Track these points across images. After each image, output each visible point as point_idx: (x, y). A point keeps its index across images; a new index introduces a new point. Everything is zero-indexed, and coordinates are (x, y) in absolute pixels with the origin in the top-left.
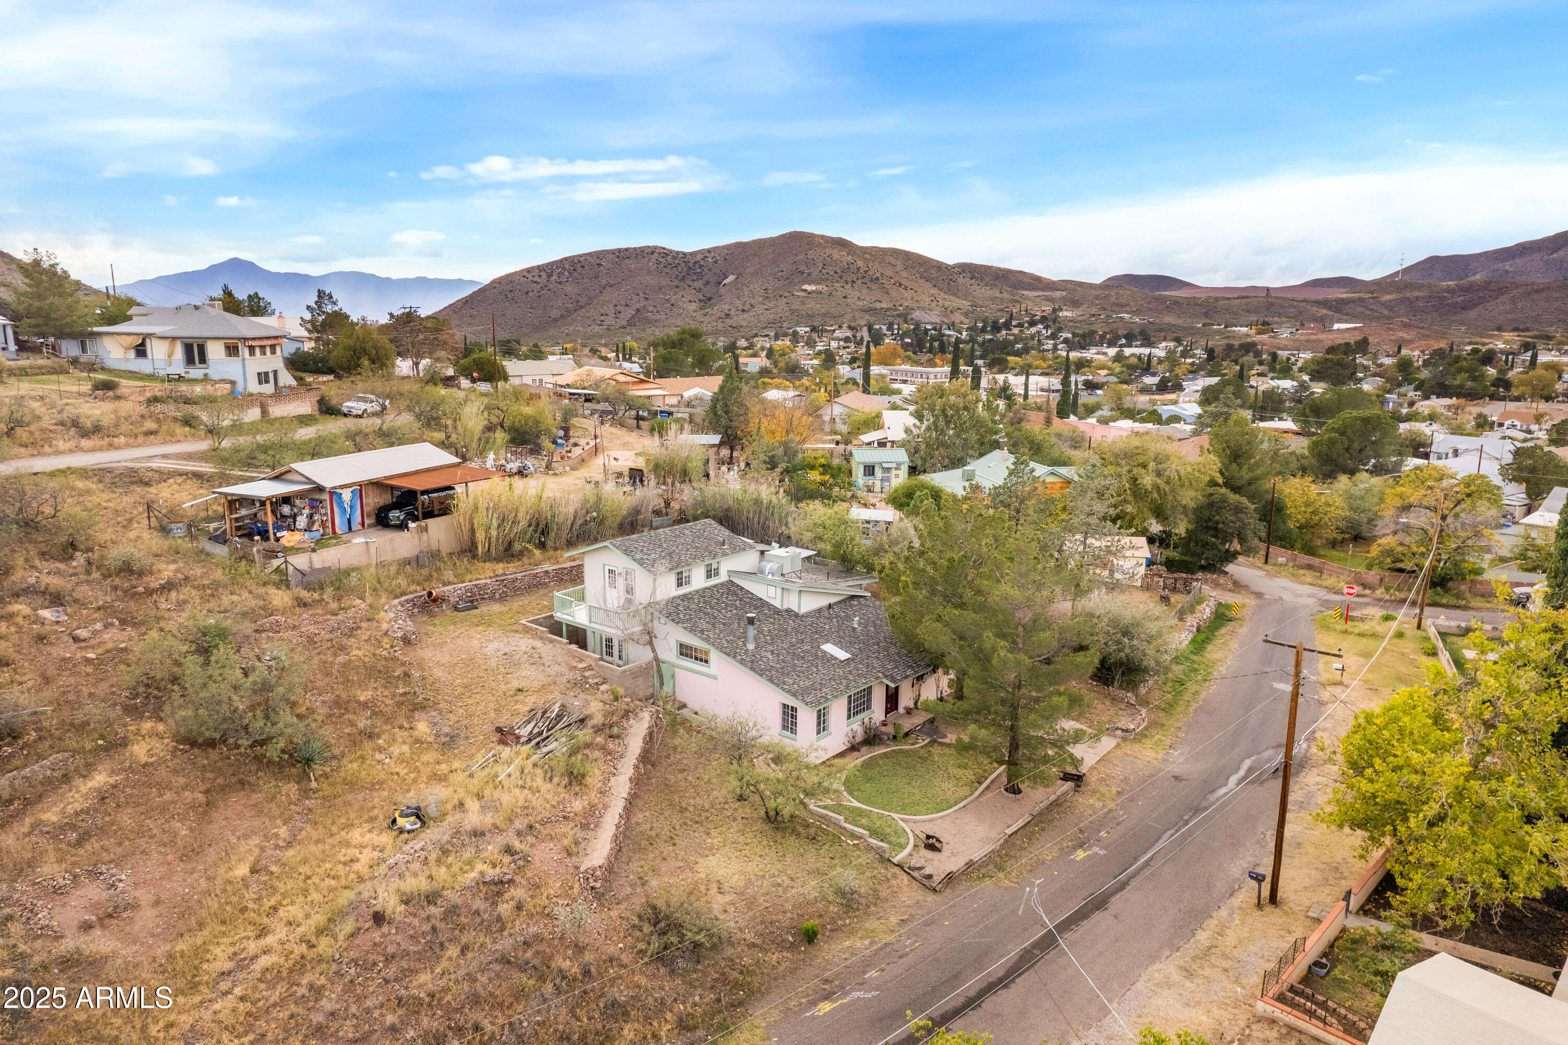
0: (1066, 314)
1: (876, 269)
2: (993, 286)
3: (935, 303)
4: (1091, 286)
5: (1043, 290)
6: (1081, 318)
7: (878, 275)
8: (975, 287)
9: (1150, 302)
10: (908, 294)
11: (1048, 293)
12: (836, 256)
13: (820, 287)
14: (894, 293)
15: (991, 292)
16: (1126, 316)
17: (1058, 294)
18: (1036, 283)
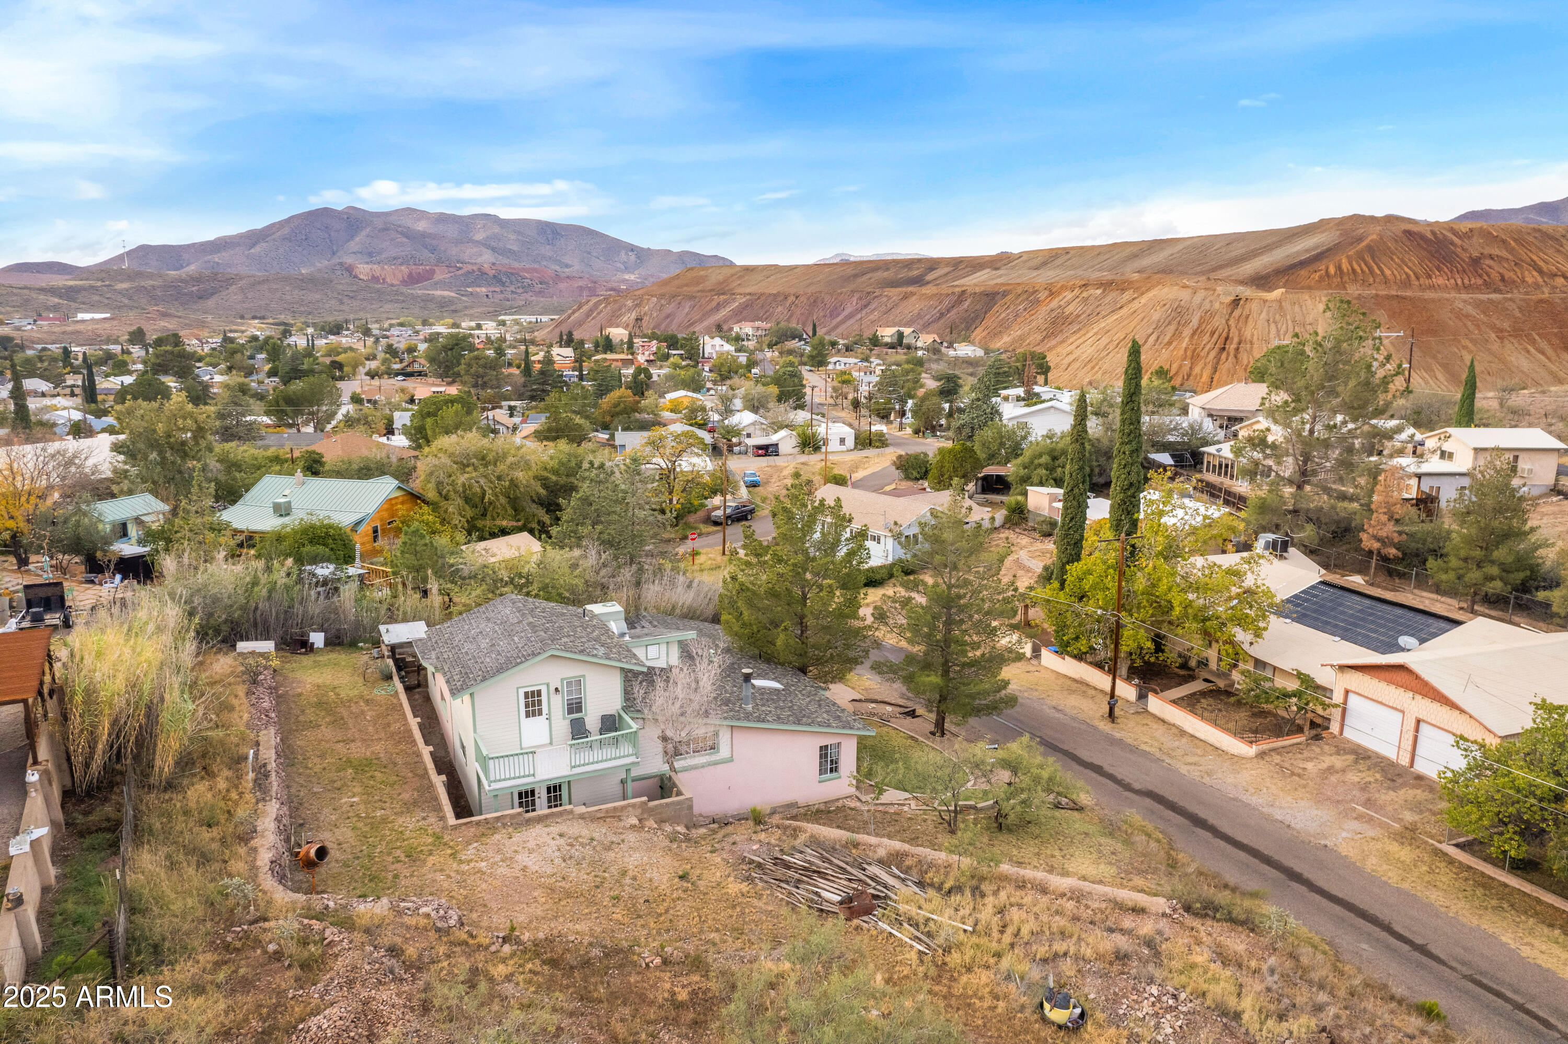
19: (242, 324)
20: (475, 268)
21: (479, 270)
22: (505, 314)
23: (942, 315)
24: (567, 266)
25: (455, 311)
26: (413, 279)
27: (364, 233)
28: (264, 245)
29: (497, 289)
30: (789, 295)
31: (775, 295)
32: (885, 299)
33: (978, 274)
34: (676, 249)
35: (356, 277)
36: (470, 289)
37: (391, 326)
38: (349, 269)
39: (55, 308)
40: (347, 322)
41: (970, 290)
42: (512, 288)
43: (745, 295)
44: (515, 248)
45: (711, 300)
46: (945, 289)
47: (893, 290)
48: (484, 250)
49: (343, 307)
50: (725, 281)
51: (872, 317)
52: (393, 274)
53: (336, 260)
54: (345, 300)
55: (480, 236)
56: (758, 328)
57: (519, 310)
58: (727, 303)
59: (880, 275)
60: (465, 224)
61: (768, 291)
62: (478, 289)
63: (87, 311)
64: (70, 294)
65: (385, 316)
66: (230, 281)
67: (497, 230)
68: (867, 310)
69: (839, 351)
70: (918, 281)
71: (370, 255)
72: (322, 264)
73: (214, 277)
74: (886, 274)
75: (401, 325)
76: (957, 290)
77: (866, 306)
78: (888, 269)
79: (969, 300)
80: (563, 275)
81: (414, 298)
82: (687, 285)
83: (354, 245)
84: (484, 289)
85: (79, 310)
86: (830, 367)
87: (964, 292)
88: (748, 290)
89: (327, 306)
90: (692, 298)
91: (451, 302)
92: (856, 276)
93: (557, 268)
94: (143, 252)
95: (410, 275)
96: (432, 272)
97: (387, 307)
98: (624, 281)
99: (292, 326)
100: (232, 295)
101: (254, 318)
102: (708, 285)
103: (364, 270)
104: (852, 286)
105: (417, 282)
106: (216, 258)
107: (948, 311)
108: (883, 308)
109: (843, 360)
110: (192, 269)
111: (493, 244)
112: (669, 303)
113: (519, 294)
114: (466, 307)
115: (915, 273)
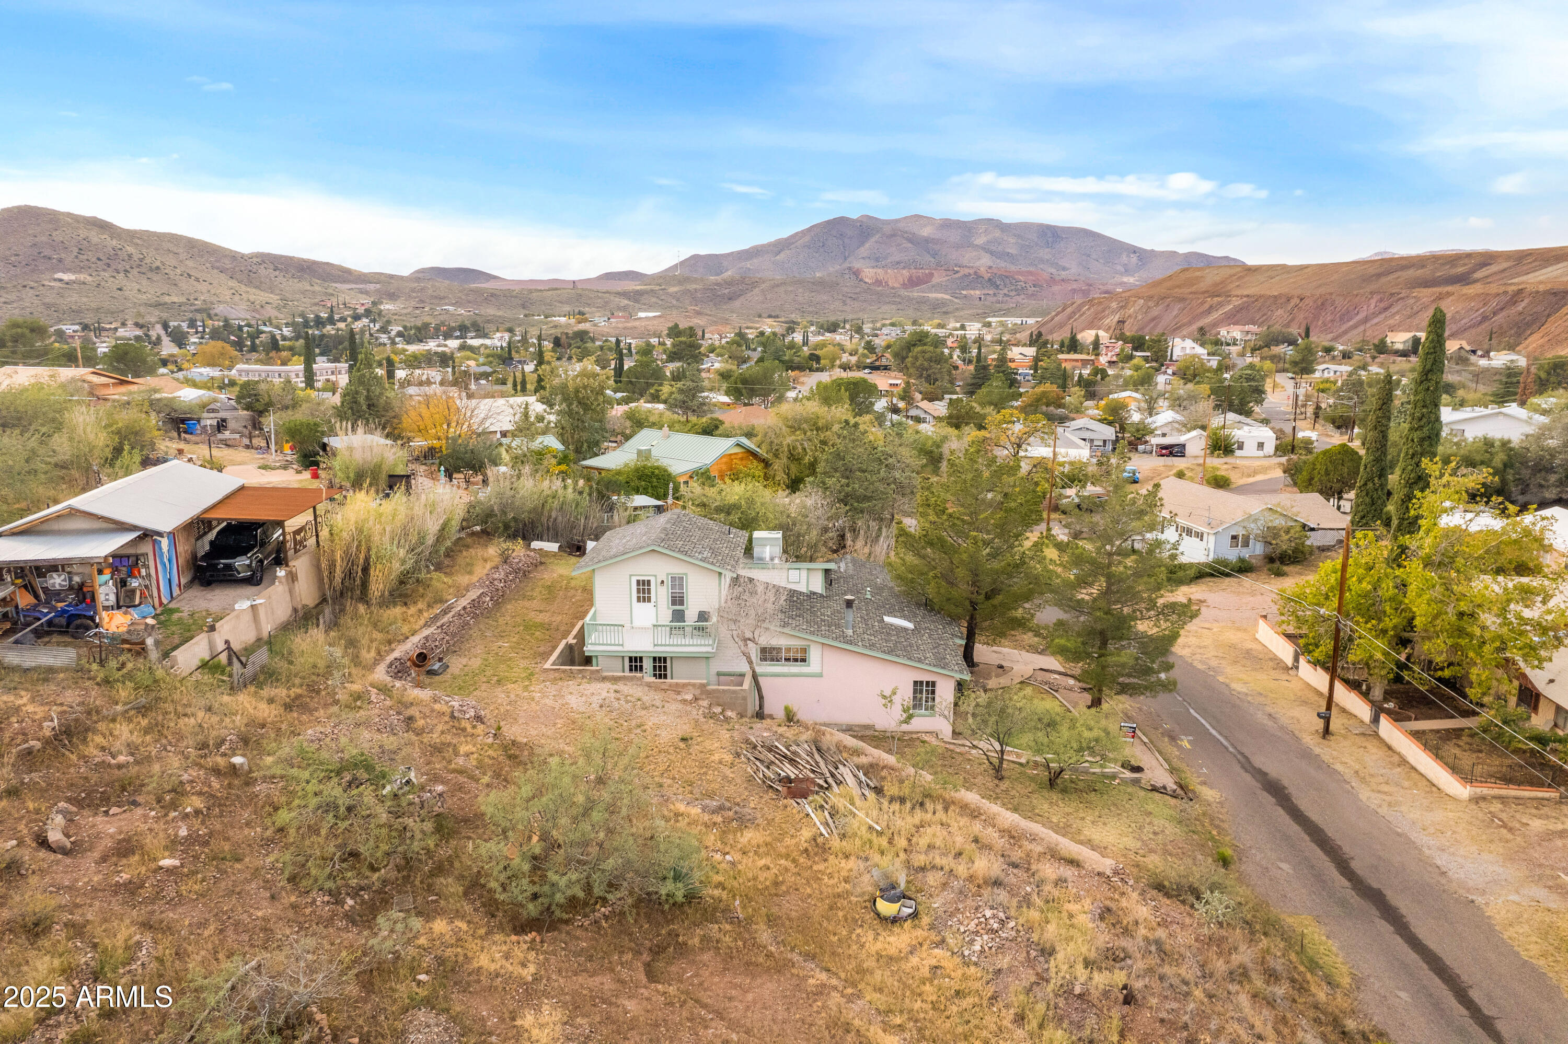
0: (387, 306)
1: (153, 258)
2: (300, 279)
3: (237, 298)
4: (402, 278)
5: (356, 283)
6: (405, 311)
7: (158, 263)
8: (280, 279)
9: (467, 295)
10: (203, 287)
11: (361, 286)
12: (95, 240)
13: (82, 277)
14: (183, 285)
15: (300, 285)
16: (451, 308)
17: (371, 287)
18: (344, 275)
19: (758, 322)
20: (971, 271)
21: (975, 273)
22: (994, 316)
23: (1485, 318)
24: (1064, 269)
25: (946, 313)
26: (913, 283)
27: (873, 240)
28: (788, 252)
29: (991, 292)
30: (1292, 297)
31: (1275, 297)
32: (1412, 301)
33: (1550, 269)
34: (1182, 250)
35: (861, 280)
36: (964, 292)
37: (884, 325)
38: (856, 273)
39: (624, 309)
40: (845, 322)
41: (1530, 288)
42: (1006, 291)
43: (1242, 297)
44: (1013, 251)
45: (1202, 303)
46: (1494, 288)
47: (1425, 290)
48: (983, 254)
49: (845, 308)
50: (1222, 282)
51: (1391, 322)
52: (895, 278)
53: (846, 265)
54: (848, 301)
55: (980, 241)
56: (1248, 332)
57: (1007, 313)
58: (1221, 305)
59: (1411, 273)
60: (967, 229)
61: (1268, 293)
62: (972, 292)
63: (645, 311)
64: (636, 297)
65: (881, 316)
66: (754, 284)
67: (997, 234)
68: (1387, 313)
69: (1334, 358)
70: (1463, 279)
71: (877, 260)
72: (834, 268)
73: (742, 280)
74: (1420, 272)
75: (893, 325)
76: (1515, 288)
77: (1386, 309)
78: (1423, 266)
79: (1526, 301)
80: (1057, 278)
81: (910, 299)
82: (1179, 287)
83: (864, 251)
84: (978, 292)
85: (640, 310)
86: (1317, 375)
87: (1520, 291)
88: (1245, 293)
89: (832, 307)
90: (1182, 300)
91: (944, 303)
92: (1379, 276)
93: (1053, 270)
94: (695, 260)
95: (910, 279)
96: (931, 275)
97: (885, 308)
98: (1122, 284)
99: (798, 324)
100: (755, 296)
101: (770, 316)
102: (1203, 286)
103: (869, 274)
104: (1373, 287)
105: (917, 285)
106: (748, 265)
107: (1495, 314)
108: (1408, 312)
109: (1333, 367)
110: (728, 274)
111: (994, 248)
112: (1157, 304)
113: (1011, 297)
114: (957, 309)
115: (1460, 270)
